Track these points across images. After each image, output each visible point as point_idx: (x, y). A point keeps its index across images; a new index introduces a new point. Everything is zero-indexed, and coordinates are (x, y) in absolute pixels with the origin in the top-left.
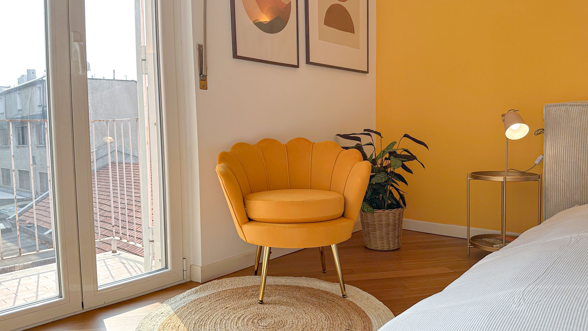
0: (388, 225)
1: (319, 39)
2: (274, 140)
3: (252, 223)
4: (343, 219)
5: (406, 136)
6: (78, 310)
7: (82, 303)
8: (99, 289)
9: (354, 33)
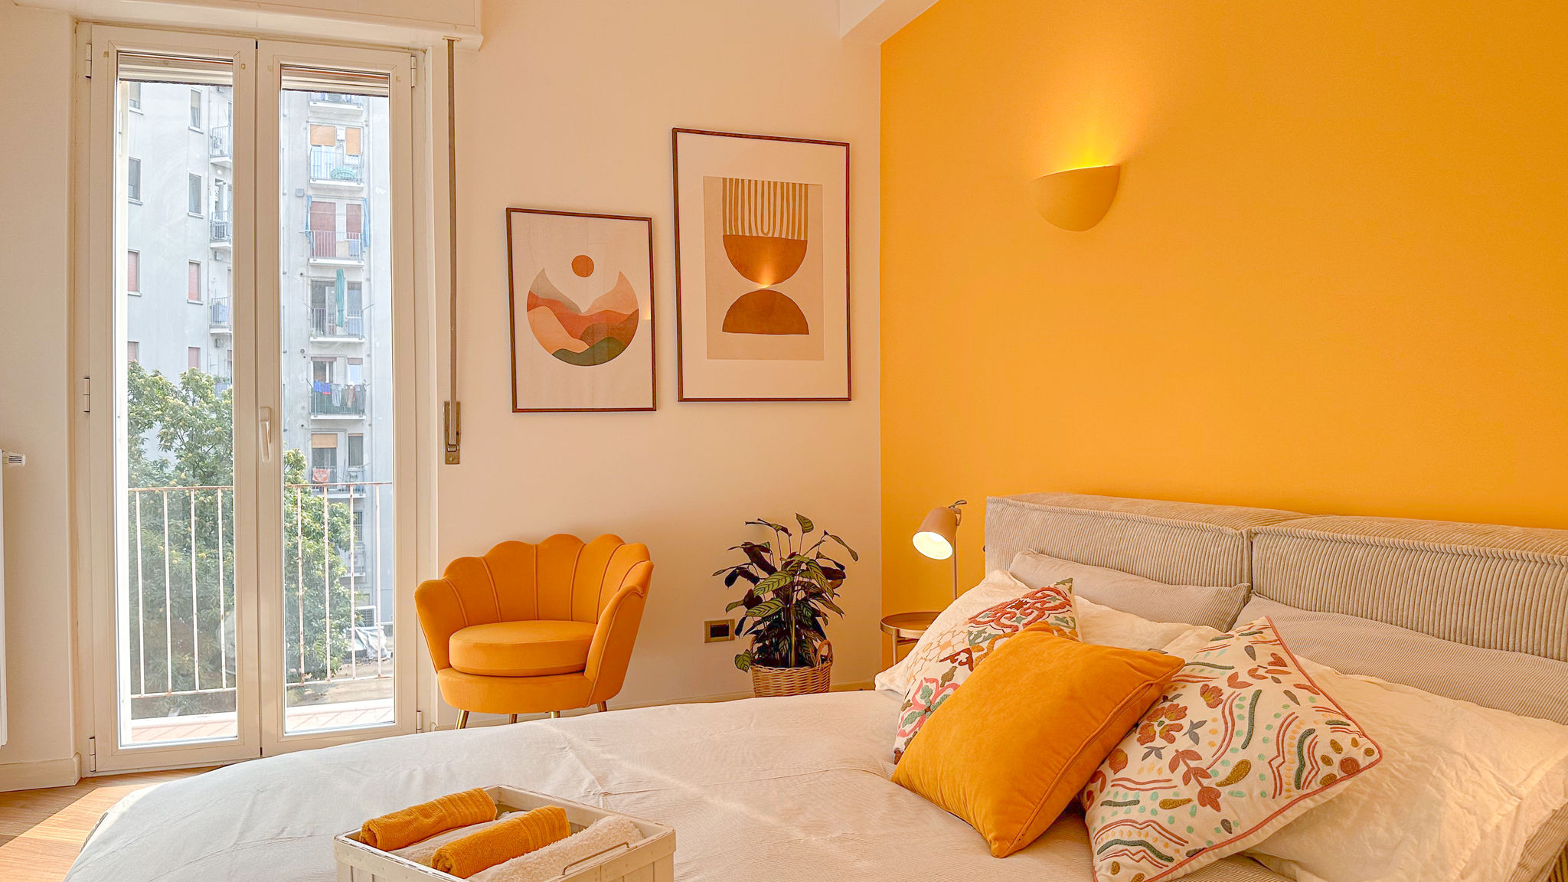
1: (709, 358)
3: (450, 671)
6: (255, 757)
8: (285, 735)
9: (808, 334)
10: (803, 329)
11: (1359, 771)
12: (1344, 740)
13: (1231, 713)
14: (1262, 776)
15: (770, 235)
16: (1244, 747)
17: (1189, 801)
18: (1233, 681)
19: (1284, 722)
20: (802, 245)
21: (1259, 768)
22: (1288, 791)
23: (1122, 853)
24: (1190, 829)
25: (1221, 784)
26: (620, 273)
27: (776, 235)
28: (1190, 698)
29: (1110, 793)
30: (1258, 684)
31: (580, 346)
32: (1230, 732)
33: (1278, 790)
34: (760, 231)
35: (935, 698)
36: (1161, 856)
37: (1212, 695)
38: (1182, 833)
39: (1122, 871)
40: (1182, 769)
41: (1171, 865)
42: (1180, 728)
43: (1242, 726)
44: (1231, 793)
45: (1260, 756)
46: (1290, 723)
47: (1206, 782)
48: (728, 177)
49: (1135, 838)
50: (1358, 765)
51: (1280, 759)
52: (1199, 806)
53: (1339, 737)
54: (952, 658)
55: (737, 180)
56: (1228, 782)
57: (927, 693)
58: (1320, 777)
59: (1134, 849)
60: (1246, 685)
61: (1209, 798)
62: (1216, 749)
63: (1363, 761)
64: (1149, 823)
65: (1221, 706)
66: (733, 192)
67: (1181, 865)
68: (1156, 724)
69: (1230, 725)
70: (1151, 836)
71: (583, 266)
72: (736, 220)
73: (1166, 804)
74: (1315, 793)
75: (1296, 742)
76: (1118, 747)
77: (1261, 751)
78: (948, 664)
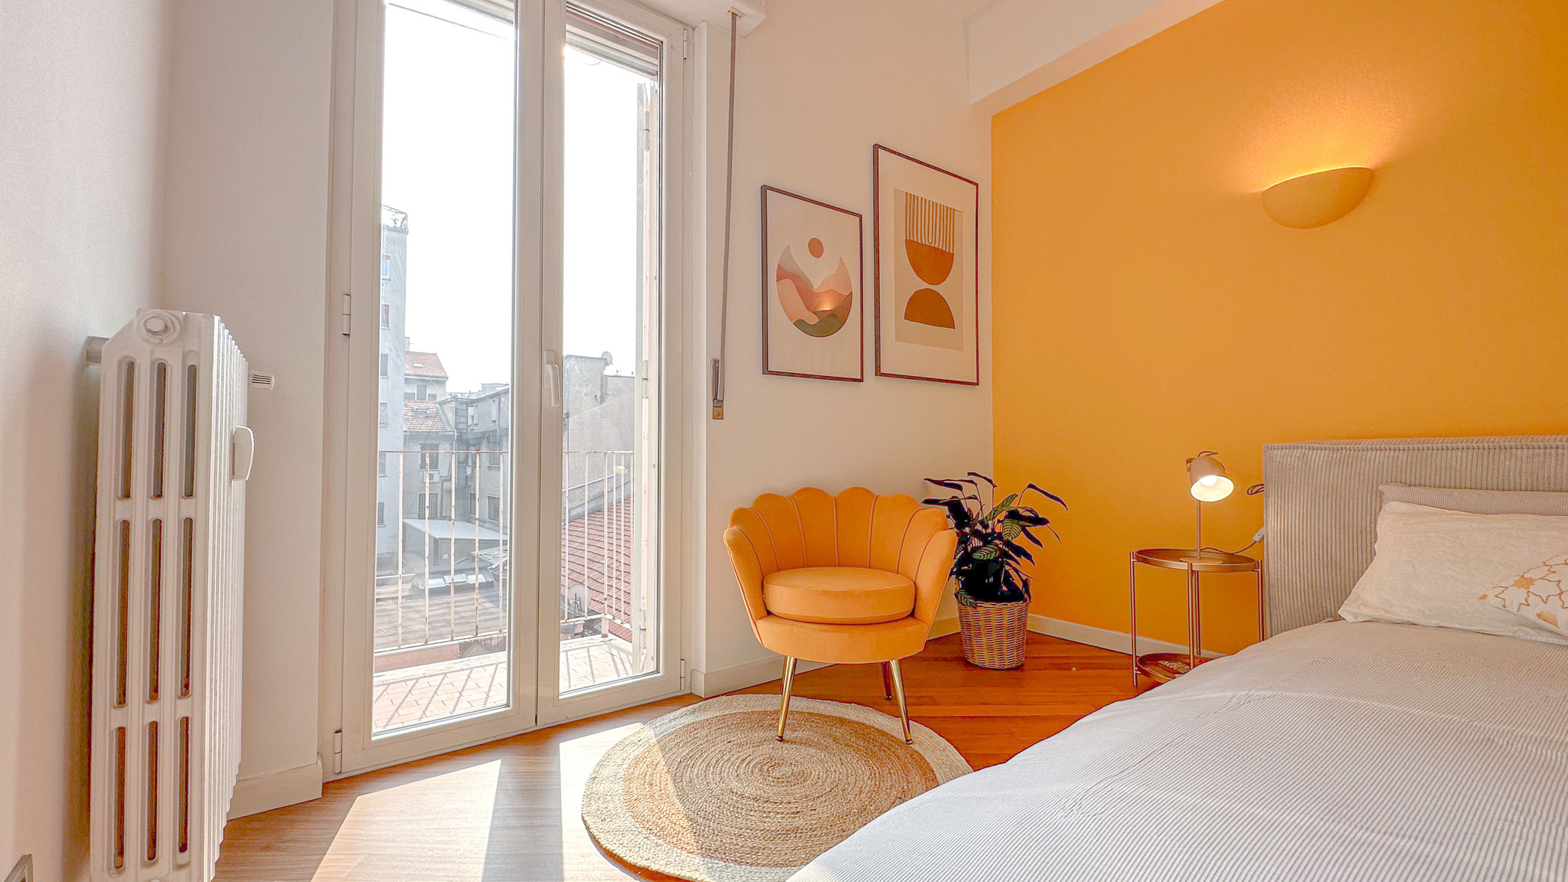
0: (1000, 627)
1: (896, 340)
2: (819, 490)
3: (771, 618)
4: (911, 621)
5: (1031, 486)
6: (530, 726)
7: (536, 716)
8: (560, 697)
9: (954, 328)
10: (952, 324)
15: (933, 245)
20: (951, 257)
26: (841, 259)
27: (936, 246)
31: (812, 319)
34: (927, 240)
48: (909, 192)
55: (914, 196)
66: (912, 205)
71: (816, 248)
72: (913, 229)
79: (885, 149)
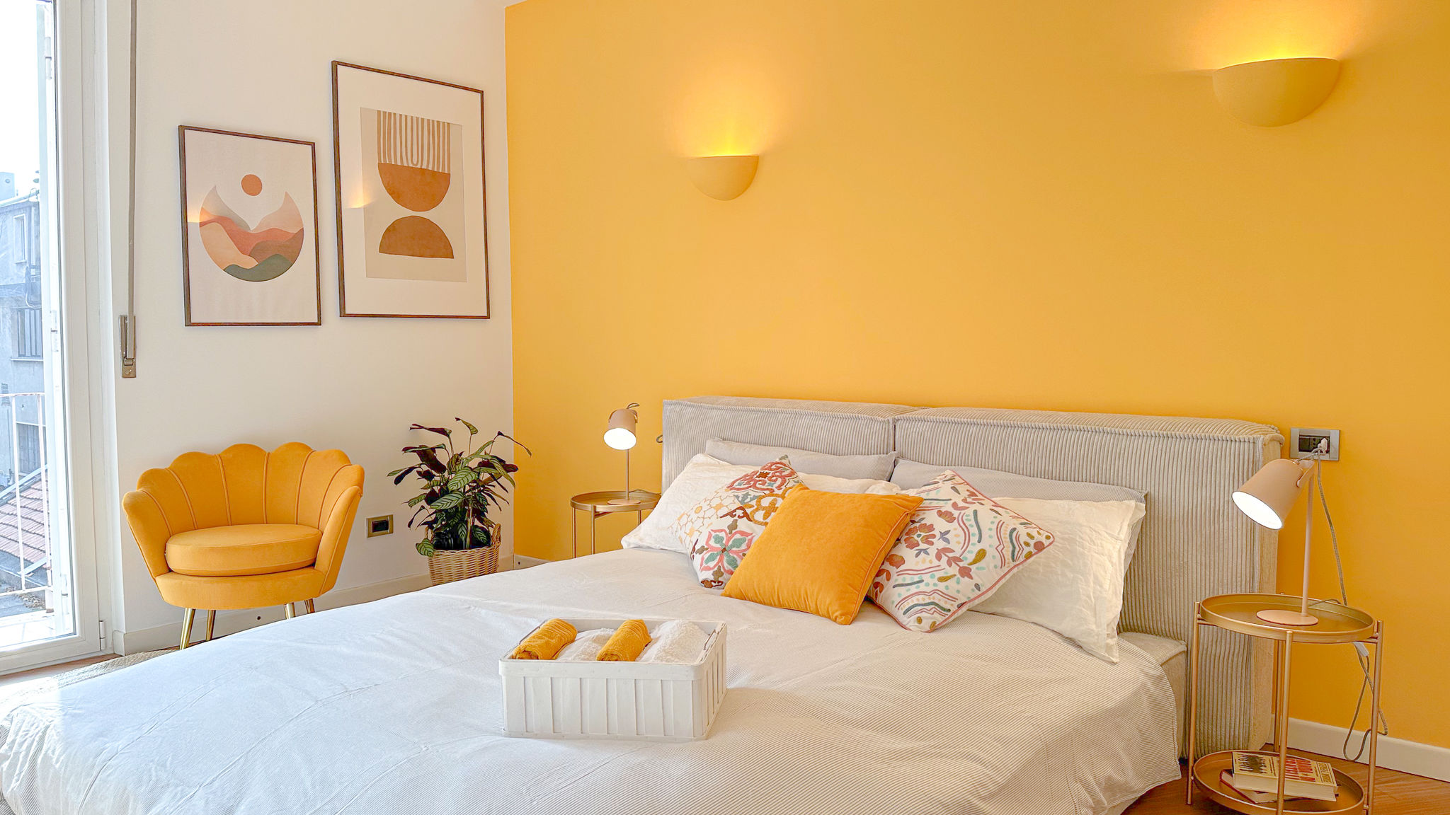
1: (366, 277)
2: (250, 446)
3: (170, 575)
4: (310, 570)
9: (453, 258)
10: (450, 255)
11: (1044, 548)
12: (1034, 532)
13: (964, 524)
14: (994, 557)
15: (419, 166)
16: (979, 541)
17: (955, 575)
18: (955, 505)
19: (998, 525)
20: (446, 178)
21: (991, 552)
22: (1008, 563)
23: (921, 611)
24: (958, 591)
25: (971, 564)
26: (286, 193)
27: (424, 167)
28: (931, 518)
29: (896, 579)
30: (973, 507)
31: (250, 263)
32: (968, 536)
33: (1003, 563)
34: (410, 161)
35: (728, 541)
36: (944, 609)
37: (948, 517)
38: (952, 593)
39: (924, 621)
40: (944, 559)
41: (949, 614)
42: (934, 536)
43: (974, 530)
44: (977, 568)
45: (990, 546)
46: (1001, 526)
47: (961, 564)
48: (383, 110)
49: (927, 601)
50: (1044, 545)
51: (1002, 546)
52: (961, 578)
53: (1029, 530)
54: (731, 514)
55: (390, 114)
56: (974, 562)
57: (719, 540)
58: (1024, 553)
59: (929, 607)
60: (966, 508)
61: (965, 572)
62: (962, 545)
63: (1046, 543)
64: (934, 591)
65: (956, 521)
66: (386, 124)
67: (954, 613)
68: (915, 536)
69: (966, 530)
70: (937, 598)
71: (252, 185)
72: (389, 150)
73: (942, 579)
74: (1022, 563)
75: (1008, 536)
76: (892, 553)
77: (989, 543)
78: (729, 520)
79: (346, 65)
